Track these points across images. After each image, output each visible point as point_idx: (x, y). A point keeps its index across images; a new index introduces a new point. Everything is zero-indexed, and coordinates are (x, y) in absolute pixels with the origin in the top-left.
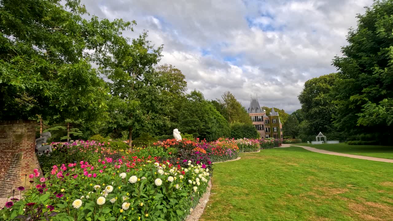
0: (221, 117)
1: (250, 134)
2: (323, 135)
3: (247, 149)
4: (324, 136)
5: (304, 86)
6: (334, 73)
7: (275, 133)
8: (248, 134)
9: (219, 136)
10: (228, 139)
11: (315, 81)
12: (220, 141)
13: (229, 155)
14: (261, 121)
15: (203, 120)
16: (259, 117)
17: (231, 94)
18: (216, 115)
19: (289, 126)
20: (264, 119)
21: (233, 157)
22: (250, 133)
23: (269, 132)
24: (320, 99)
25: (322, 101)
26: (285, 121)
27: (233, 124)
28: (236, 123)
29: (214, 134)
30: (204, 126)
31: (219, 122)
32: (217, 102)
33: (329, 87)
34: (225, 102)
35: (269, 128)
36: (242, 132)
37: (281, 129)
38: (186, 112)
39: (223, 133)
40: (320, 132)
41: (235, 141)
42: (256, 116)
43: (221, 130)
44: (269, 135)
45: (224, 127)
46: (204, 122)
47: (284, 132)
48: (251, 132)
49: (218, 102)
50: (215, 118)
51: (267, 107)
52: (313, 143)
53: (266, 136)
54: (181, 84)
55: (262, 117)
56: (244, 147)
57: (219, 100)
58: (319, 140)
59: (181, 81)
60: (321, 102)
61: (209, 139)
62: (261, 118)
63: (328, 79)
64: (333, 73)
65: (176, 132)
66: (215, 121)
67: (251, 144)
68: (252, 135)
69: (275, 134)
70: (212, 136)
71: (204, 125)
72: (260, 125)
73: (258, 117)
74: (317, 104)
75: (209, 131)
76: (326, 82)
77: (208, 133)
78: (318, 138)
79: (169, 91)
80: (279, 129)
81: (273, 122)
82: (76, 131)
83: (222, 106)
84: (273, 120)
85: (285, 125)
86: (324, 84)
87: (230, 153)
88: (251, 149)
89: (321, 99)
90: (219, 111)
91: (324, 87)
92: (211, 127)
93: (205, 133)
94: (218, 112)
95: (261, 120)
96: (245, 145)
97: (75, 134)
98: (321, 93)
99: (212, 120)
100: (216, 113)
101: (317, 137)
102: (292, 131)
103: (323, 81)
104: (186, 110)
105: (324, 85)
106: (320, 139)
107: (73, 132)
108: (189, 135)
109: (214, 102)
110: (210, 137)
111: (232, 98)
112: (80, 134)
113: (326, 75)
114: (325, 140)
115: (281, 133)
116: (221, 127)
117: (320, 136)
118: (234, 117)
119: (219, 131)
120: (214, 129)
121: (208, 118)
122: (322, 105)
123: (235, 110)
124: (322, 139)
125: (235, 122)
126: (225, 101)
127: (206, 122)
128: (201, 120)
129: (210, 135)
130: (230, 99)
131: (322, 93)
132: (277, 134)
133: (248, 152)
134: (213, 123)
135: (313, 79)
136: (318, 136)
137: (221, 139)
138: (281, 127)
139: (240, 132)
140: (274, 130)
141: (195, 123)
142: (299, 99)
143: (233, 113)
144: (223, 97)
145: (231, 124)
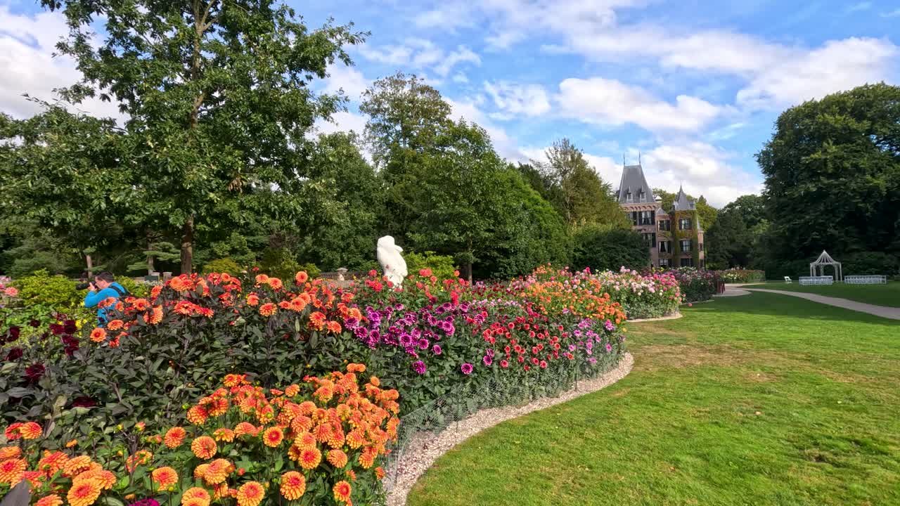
0: (543, 205)
1: (628, 257)
2: (831, 259)
3: (639, 306)
4: (834, 263)
5: (776, 127)
6: (869, 84)
7: (686, 254)
8: (624, 257)
9: (538, 261)
10: (568, 271)
11: (811, 110)
12: (540, 278)
13: (585, 355)
14: (648, 223)
15: (487, 213)
16: (643, 215)
17: (573, 147)
18: (529, 200)
19: (720, 238)
20: (657, 219)
21: (601, 364)
22: (629, 255)
23: (669, 251)
24: (824, 157)
25: (830, 165)
26: (709, 225)
27: (580, 229)
28: (588, 225)
29: (521, 257)
30: (489, 230)
31: (539, 221)
32: (532, 168)
33: (852, 123)
34: (555, 170)
35: (669, 242)
36: (606, 249)
37: (701, 245)
38: (436, 187)
39: (550, 252)
40: (825, 252)
41: (593, 278)
42: (635, 210)
43: (543, 243)
44: (670, 261)
45: (553, 235)
46: (489, 218)
47: (709, 254)
48: (632, 251)
49: (535, 168)
50: (525, 208)
51: (664, 190)
52: (804, 281)
53: (661, 262)
54: (441, 127)
55: (653, 213)
56: (628, 301)
57: (539, 165)
58: (818, 274)
59: (439, 120)
60: (826, 165)
61: (505, 272)
62: (649, 215)
63: (850, 103)
64: (866, 85)
65: (386, 248)
66: (525, 215)
67: (652, 290)
68: (636, 259)
69: (684, 257)
70: (516, 261)
71: (492, 227)
72: (646, 234)
73: (640, 213)
74: (813, 172)
75: (507, 247)
76: (842, 110)
77: (505, 253)
78: (818, 268)
79: (407, 145)
80: (697, 244)
81: (680, 228)
82: (165, 250)
83: (546, 181)
84: (680, 221)
85: (709, 234)
86: (838, 117)
87: (590, 344)
88: (652, 309)
89: (826, 159)
90: (539, 191)
91: (836, 125)
92: (514, 234)
93: (496, 253)
94: (536, 192)
95: (650, 220)
96: (631, 292)
97: (164, 256)
98: (829, 144)
99: (515, 211)
100: (529, 193)
101: (812, 265)
102: (728, 251)
103: (835, 108)
104: (433, 182)
105: (835, 120)
106: (822, 270)
107: (157, 253)
108: (440, 258)
109: (525, 170)
110: (509, 264)
111: (576, 156)
112: (176, 255)
113: (842, 92)
114: (837, 275)
115: (701, 255)
116: (543, 234)
117: (821, 263)
118: (580, 208)
119: (537, 248)
120: (522, 242)
121: (504, 206)
122: (829, 176)
123: (584, 191)
124: (829, 271)
125: (584, 221)
126: (554, 165)
127: (496, 219)
128: (482, 214)
129: (509, 258)
130: (570, 159)
131: (830, 141)
132: (690, 257)
133: (642, 317)
134: (520, 220)
135: (806, 105)
136: (816, 262)
137: (543, 272)
138: (701, 240)
139: (599, 251)
140: (682, 246)
141: (463, 222)
142: (759, 161)
143: (578, 199)
144: (550, 154)
145: (574, 229)
